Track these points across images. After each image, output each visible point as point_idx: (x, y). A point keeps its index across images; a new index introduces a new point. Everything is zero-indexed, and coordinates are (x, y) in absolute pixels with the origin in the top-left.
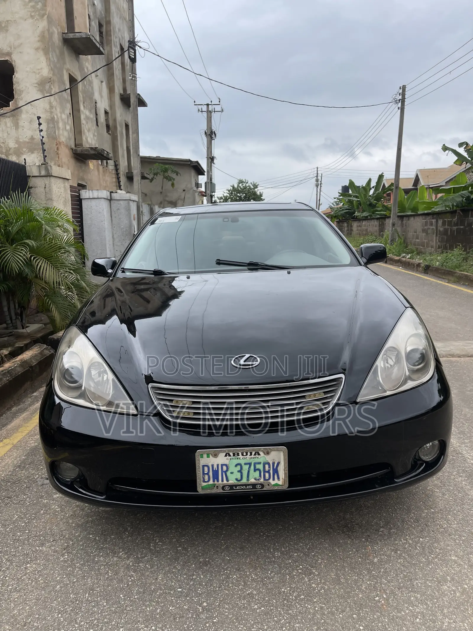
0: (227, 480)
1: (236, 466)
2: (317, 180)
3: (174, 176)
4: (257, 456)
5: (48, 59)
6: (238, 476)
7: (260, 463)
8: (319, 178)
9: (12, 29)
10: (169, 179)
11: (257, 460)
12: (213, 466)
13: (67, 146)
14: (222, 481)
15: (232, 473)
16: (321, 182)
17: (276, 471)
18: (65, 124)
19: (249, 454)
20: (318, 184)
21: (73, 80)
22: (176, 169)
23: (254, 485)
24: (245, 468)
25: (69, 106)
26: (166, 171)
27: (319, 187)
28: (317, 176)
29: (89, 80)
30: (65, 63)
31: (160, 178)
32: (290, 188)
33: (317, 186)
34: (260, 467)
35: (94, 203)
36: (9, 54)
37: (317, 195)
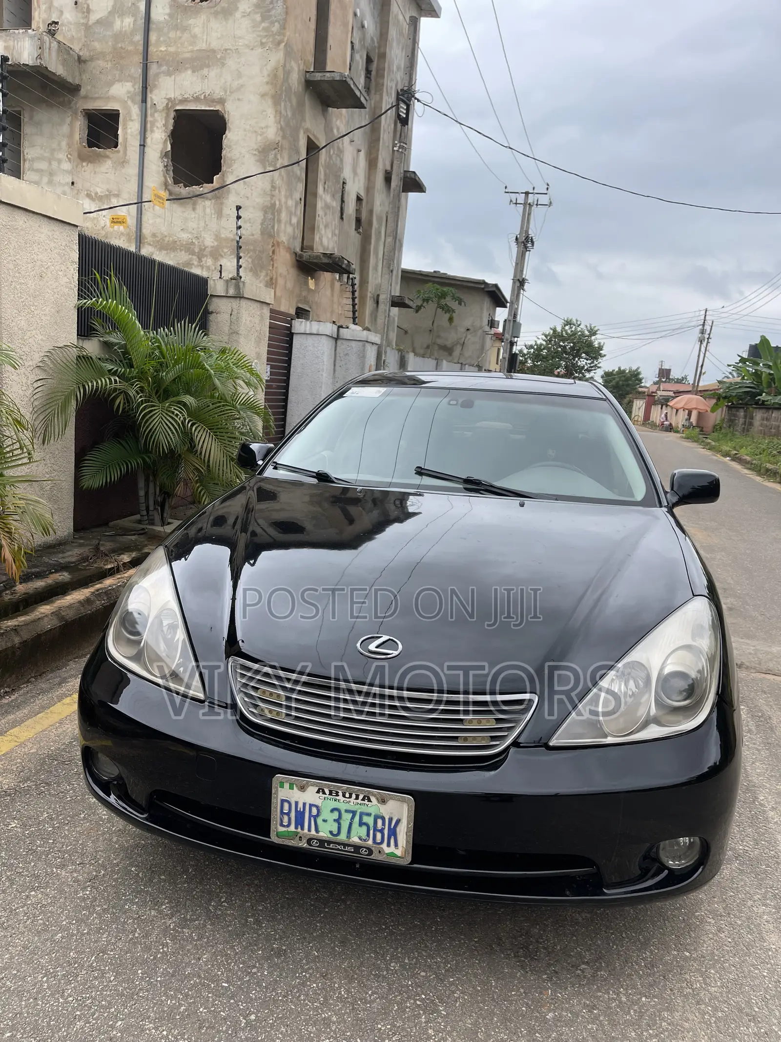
0: (317, 831)
1: (332, 811)
2: (703, 332)
3: (454, 305)
4: (366, 802)
5: (278, 113)
6: (334, 828)
7: (369, 815)
8: (707, 328)
9: (231, 63)
10: (447, 309)
11: (364, 809)
12: (297, 803)
13: (288, 249)
14: (309, 830)
15: (325, 821)
16: (709, 334)
17: (393, 833)
18: (290, 214)
19: (354, 796)
20: (704, 338)
21: (312, 148)
22: (458, 294)
23: (357, 848)
24: (347, 817)
25: (301, 187)
26: (443, 296)
27: (705, 344)
28: (703, 325)
29: (338, 148)
30: (303, 119)
31: (431, 307)
32: (650, 341)
33: (701, 343)
34: (370, 820)
35: (310, 340)
36: (222, 101)
37: (699, 356)
